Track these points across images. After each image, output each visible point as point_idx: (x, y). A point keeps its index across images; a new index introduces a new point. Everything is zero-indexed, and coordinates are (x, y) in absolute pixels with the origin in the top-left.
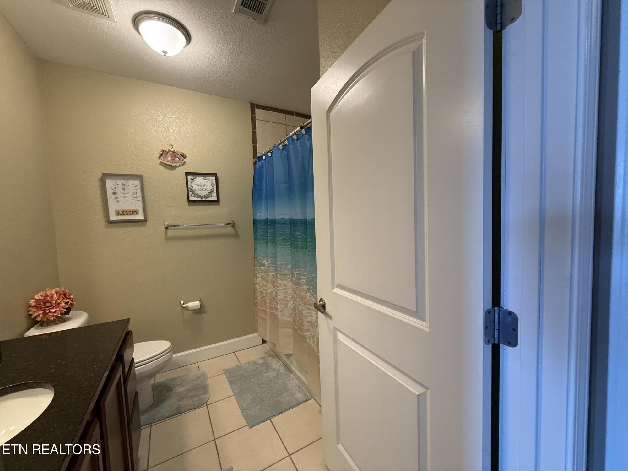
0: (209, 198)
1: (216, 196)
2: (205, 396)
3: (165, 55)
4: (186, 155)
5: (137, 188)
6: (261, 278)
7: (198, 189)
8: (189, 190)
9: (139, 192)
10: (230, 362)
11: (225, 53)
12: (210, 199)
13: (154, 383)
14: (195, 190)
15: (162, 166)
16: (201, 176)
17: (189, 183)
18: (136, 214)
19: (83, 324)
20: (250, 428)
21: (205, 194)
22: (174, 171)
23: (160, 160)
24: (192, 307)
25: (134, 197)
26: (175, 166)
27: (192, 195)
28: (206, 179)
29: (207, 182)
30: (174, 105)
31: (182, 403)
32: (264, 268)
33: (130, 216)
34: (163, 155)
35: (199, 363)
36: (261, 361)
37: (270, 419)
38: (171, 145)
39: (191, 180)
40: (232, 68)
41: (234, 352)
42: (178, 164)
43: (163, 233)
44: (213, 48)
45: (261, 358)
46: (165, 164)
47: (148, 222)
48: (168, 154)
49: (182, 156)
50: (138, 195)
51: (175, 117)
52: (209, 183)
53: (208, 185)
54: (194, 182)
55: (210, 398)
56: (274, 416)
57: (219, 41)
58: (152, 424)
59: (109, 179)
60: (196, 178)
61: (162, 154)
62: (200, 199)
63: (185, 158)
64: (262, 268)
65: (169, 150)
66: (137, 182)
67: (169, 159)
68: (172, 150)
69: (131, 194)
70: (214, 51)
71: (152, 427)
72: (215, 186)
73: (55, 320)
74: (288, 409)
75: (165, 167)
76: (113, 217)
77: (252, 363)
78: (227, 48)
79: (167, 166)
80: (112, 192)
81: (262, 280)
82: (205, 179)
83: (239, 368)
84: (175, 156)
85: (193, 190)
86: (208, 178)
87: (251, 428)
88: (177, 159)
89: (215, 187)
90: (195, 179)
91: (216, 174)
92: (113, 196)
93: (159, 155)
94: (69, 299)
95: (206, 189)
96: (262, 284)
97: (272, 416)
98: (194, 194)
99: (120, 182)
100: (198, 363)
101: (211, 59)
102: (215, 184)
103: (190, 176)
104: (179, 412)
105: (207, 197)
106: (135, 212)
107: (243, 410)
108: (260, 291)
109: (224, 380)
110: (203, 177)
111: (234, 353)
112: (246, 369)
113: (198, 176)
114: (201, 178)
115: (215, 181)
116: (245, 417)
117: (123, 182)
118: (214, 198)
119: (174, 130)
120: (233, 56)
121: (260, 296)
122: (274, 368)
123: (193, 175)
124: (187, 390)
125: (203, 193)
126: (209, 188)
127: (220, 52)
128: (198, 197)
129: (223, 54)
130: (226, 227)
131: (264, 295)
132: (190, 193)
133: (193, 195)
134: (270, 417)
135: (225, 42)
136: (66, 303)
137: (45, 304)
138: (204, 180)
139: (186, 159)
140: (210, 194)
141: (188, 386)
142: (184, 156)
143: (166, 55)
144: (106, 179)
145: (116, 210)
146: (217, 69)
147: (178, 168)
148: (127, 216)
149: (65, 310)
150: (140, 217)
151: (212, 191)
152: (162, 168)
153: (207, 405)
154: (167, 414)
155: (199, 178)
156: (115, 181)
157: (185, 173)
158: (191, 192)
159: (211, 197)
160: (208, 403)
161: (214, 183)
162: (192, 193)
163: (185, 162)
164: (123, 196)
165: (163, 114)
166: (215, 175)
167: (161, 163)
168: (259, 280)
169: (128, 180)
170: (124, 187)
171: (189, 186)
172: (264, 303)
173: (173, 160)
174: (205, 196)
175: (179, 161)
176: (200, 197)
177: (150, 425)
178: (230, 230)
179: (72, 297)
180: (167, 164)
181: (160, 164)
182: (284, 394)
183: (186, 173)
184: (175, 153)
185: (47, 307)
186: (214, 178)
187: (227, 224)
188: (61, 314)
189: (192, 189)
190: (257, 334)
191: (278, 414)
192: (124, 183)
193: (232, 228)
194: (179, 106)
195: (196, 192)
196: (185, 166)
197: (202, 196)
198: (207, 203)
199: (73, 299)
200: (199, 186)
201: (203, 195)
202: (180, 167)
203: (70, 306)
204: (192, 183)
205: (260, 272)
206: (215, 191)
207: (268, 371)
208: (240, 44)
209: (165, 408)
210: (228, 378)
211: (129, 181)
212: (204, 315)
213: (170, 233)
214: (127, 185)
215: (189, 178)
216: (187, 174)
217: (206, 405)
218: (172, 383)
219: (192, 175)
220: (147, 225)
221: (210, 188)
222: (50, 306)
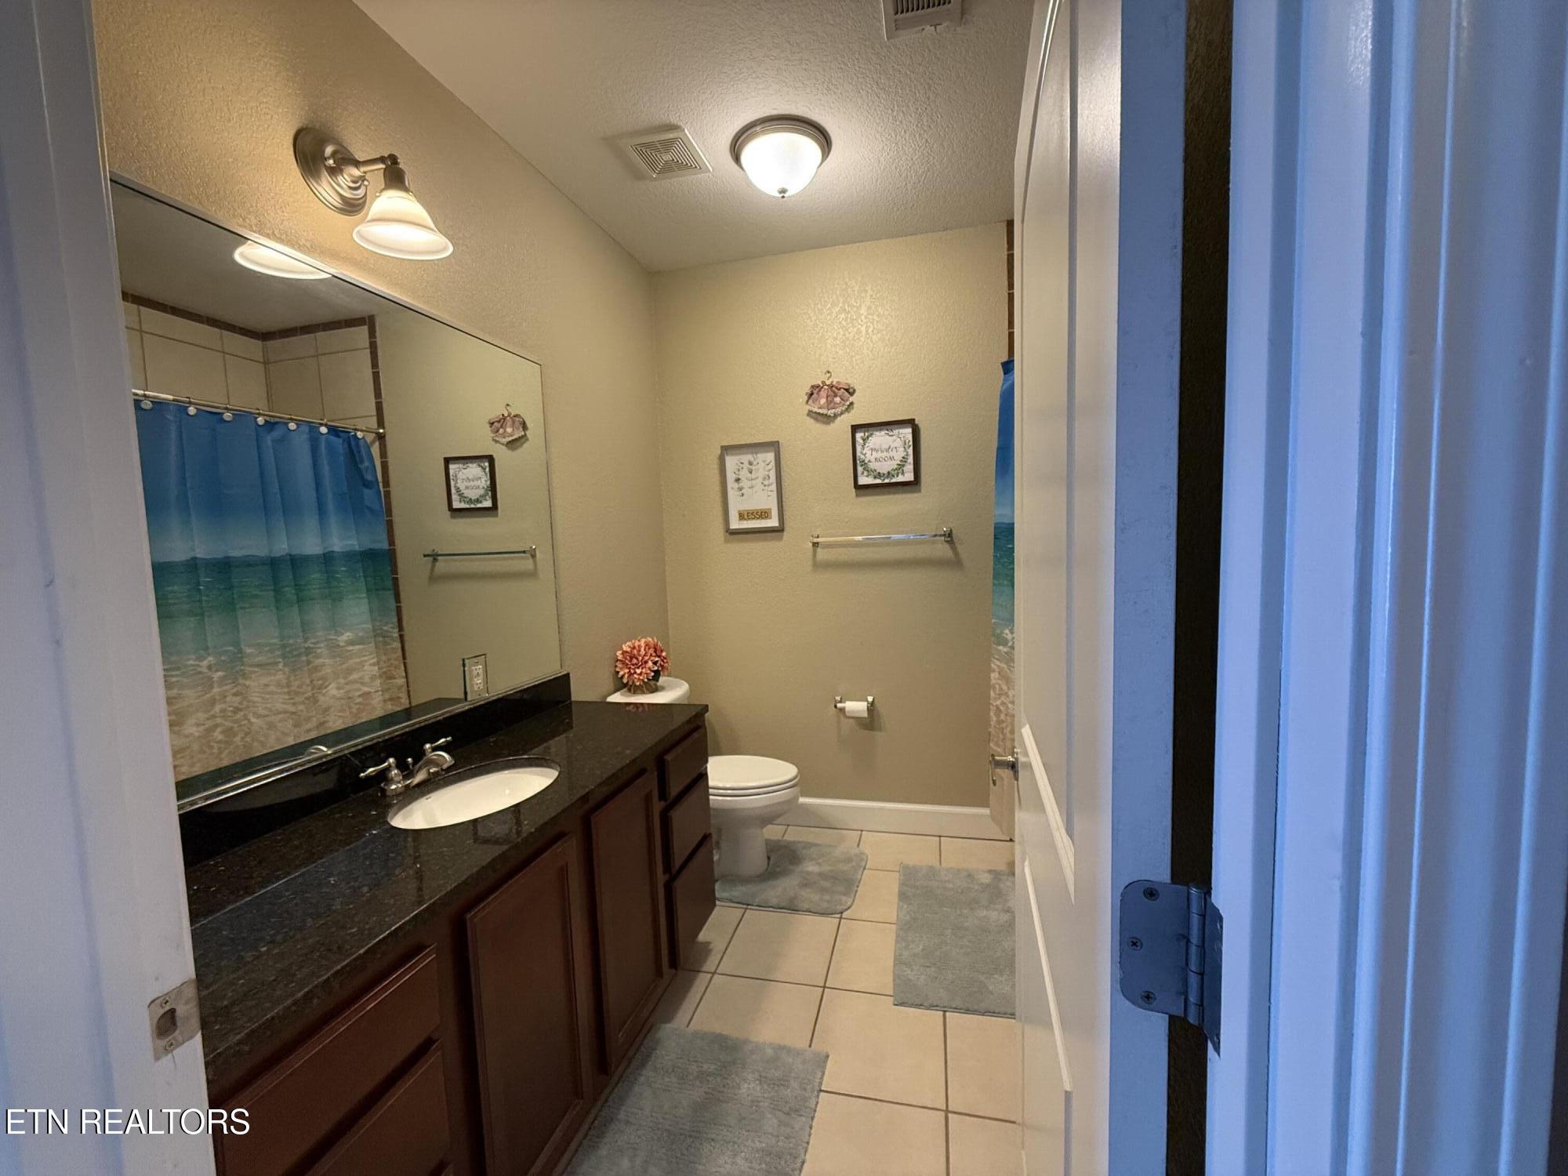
0: (897, 476)
1: (912, 470)
2: (844, 898)
3: (783, 197)
4: (855, 388)
5: (770, 467)
6: (999, 673)
7: (876, 459)
8: (858, 462)
9: (773, 474)
10: (921, 854)
11: (905, 132)
12: (900, 479)
13: (780, 838)
14: (870, 461)
15: (812, 417)
16: (881, 430)
17: (859, 448)
18: (767, 517)
19: (678, 699)
20: (895, 1005)
21: (890, 470)
22: (832, 424)
23: (808, 407)
24: (853, 712)
25: (765, 486)
26: (832, 415)
27: (863, 473)
28: (891, 433)
29: (895, 440)
30: (836, 286)
31: (803, 893)
32: (1005, 650)
33: (758, 521)
34: (813, 396)
35: (863, 833)
36: (986, 879)
37: (945, 1011)
38: (829, 372)
39: (862, 441)
40: (934, 158)
41: (940, 836)
42: (838, 410)
43: (810, 554)
44: (878, 136)
45: (990, 871)
46: (815, 413)
47: (785, 533)
48: (822, 392)
49: (847, 390)
50: (771, 481)
51: (837, 310)
52: (898, 443)
53: (896, 448)
54: (867, 445)
55: (853, 907)
56: (956, 1009)
57: (882, 115)
58: (749, 907)
59: (732, 455)
60: (872, 434)
61: (812, 394)
62: (878, 481)
63: (852, 394)
64: (1001, 648)
65: (823, 382)
66: (770, 456)
67: (823, 401)
68: (828, 382)
69: (760, 480)
70: (882, 141)
71: (748, 911)
72: (911, 448)
73: (642, 686)
74: (994, 1013)
75: (816, 420)
76: (735, 524)
77: (966, 873)
78: (904, 122)
79: (819, 417)
80: (733, 479)
81: (999, 679)
82: (891, 436)
83: (932, 872)
84: (834, 392)
85: (866, 462)
86: (897, 431)
87: (897, 1005)
88: (838, 400)
89: (910, 451)
90: (870, 438)
91: (914, 420)
92: (736, 486)
93: (806, 398)
94: (659, 657)
95: (892, 458)
96: (1001, 689)
97: (951, 1008)
98: (868, 471)
99: (746, 458)
100: (862, 831)
101: (882, 159)
102: (911, 443)
103: (861, 432)
104: (791, 907)
105: (893, 476)
106: (764, 514)
107: (899, 961)
108: (995, 704)
109: (891, 886)
110: (887, 430)
111: (938, 838)
112: (945, 882)
113: (877, 431)
114: (883, 433)
115: (910, 437)
116: (896, 977)
117: (750, 457)
118: (909, 476)
119: (835, 339)
120: (925, 131)
121: (994, 719)
122: (1009, 907)
123: (866, 429)
124: (820, 874)
125: (884, 467)
126: (899, 453)
127: (894, 136)
128: (875, 477)
129: (902, 137)
130: (934, 543)
131: (1002, 717)
132: (860, 469)
133: (866, 473)
134: (944, 1007)
135: (896, 108)
136: (655, 663)
137: (631, 658)
138: (888, 437)
139: (855, 395)
140: (901, 467)
141: (826, 868)
142: (851, 391)
143: (785, 195)
144: (727, 454)
145: (739, 511)
146: (903, 175)
147: (839, 418)
148: (754, 521)
149: (653, 674)
150: (773, 522)
151: (904, 460)
152: (810, 421)
153: (841, 918)
154: (774, 901)
155: (878, 433)
156: (738, 457)
157: (850, 428)
158: (862, 465)
159: (903, 473)
160: (844, 915)
161: (909, 441)
162: (864, 469)
163: (852, 404)
164: (749, 484)
165: (816, 309)
166: (911, 423)
167: (810, 413)
168: (995, 679)
169: (756, 453)
170: (751, 467)
171: (858, 454)
172: (1001, 736)
173: (830, 404)
174: (889, 473)
175: (840, 403)
176: (879, 475)
177: (745, 906)
178: (942, 550)
179: (664, 654)
180: (819, 413)
181: (808, 415)
182: (1002, 975)
183: (852, 426)
184: (834, 388)
185: (633, 665)
186: (910, 430)
187: (936, 536)
188: (648, 679)
189: (864, 461)
190: (986, 811)
191: (968, 1011)
192: (752, 459)
193: (947, 546)
194: (846, 284)
195: (872, 466)
196: (853, 412)
197: (884, 474)
198: (892, 489)
199: (665, 659)
200: (877, 451)
201: (886, 472)
202: (843, 416)
203: (660, 669)
204: (863, 446)
205: (998, 660)
206: (911, 459)
207: (992, 906)
208: (928, 99)
209: (776, 890)
210: (902, 884)
211: (759, 455)
212: (878, 734)
213: (821, 554)
214: (755, 463)
215: (859, 436)
216: (855, 429)
217: (839, 916)
218: (805, 851)
219: (863, 429)
220: (785, 538)
221: (899, 455)
222: (636, 664)
